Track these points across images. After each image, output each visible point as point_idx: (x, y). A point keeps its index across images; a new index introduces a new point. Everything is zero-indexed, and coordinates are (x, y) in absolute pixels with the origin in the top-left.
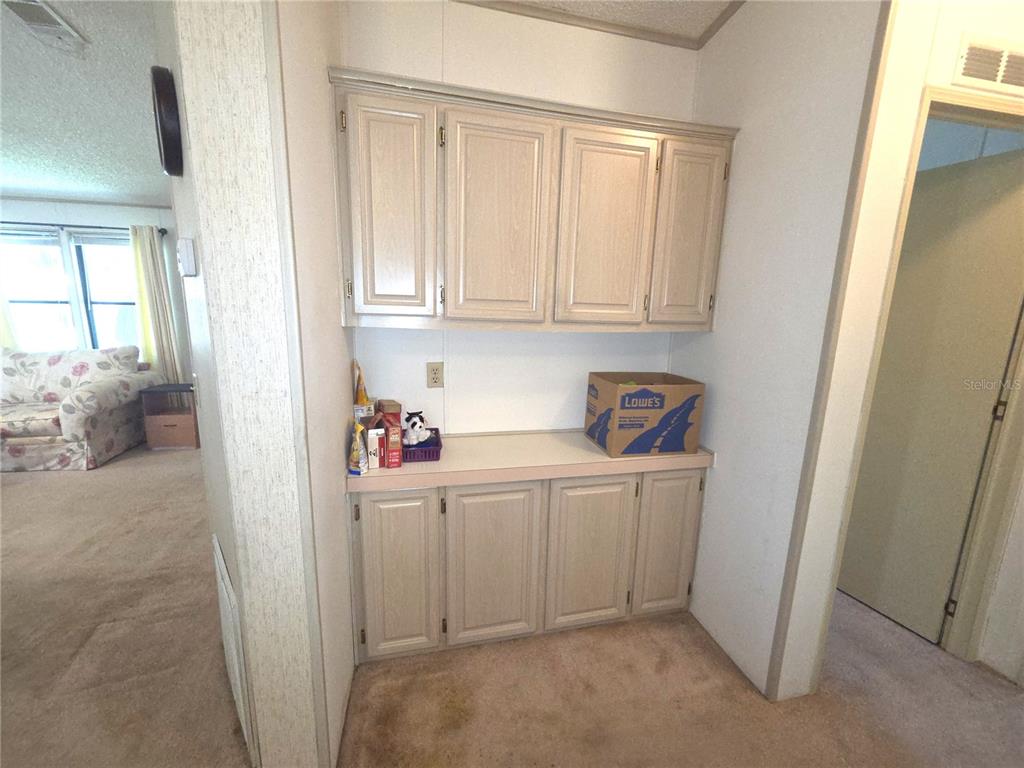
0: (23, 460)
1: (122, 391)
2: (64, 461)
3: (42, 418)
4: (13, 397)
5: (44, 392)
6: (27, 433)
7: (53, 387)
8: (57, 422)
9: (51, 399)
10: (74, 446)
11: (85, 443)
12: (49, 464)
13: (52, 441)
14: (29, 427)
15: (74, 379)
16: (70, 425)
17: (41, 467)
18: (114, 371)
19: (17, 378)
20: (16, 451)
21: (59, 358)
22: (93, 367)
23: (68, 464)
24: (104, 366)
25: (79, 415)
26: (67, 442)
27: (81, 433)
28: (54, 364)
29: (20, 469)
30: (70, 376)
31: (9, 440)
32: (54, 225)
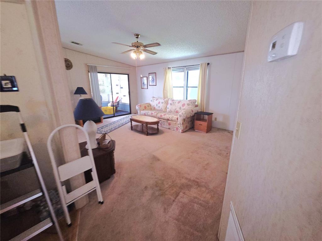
0: (170, 127)
1: (191, 112)
2: (177, 129)
3: (175, 117)
4: (171, 110)
5: (176, 110)
6: (172, 120)
7: (178, 109)
8: (177, 119)
9: (177, 112)
10: (180, 126)
11: (182, 125)
12: (175, 129)
13: (176, 123)
14: (173, 119)
15: (182, 107)
16: (180, 121)
17: (173, 129)
18: (190, 106)
19: (172, 106)
20: (169, 124)
21: (180, 101)
22: (186, 105)
23: (177, 130)
24: (188, 105)
25: (182, 118)
26: (179, 124)
27: (181, 123)
28: (179, 103)
29: (169, 129)
30: (181, 107)
31: (169, 121)
32: (184, 66)
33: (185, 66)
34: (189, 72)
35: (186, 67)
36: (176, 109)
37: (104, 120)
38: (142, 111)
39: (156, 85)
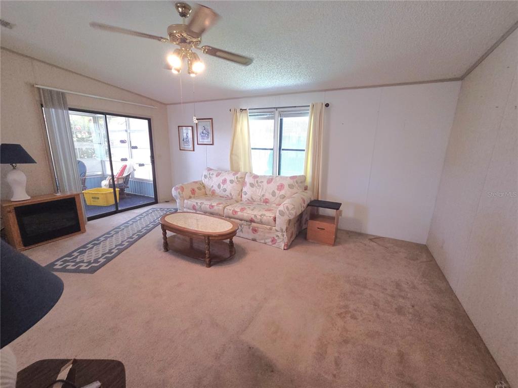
0: (256, 236)
1: (303, 204)
2: (274, 241)
3: (269, 216)
4: (252, 198)
5: (264, 198)
6: (261, 223)
7: (268, 196)
8: (275, 219)
9: (266, 201)
10: (279, 234)
11: (285, 234)
12: (267, 241)
13: (271, 229)
14: (263, 221)
16: (282, 223)
17: (263, 241)
18: (295, 190)
19: (254, 188)
20: (255, 230)
21: (272, 179)
22: (286, 187)
23: (275, 243)
24: (291, 186)
25: (286, 218)
26: (277, 231)
27: (284, 229)
28: (269, 183)
29: (254, 240)
30: (276, 191)
31: (252, 223)
32: (274, 108)
33: (277, 108)
34: (285, 120)
35: (278, 110)
36: (263, 195)
37: (89, 222)
38: (186, 201)
39: (213, 144)
